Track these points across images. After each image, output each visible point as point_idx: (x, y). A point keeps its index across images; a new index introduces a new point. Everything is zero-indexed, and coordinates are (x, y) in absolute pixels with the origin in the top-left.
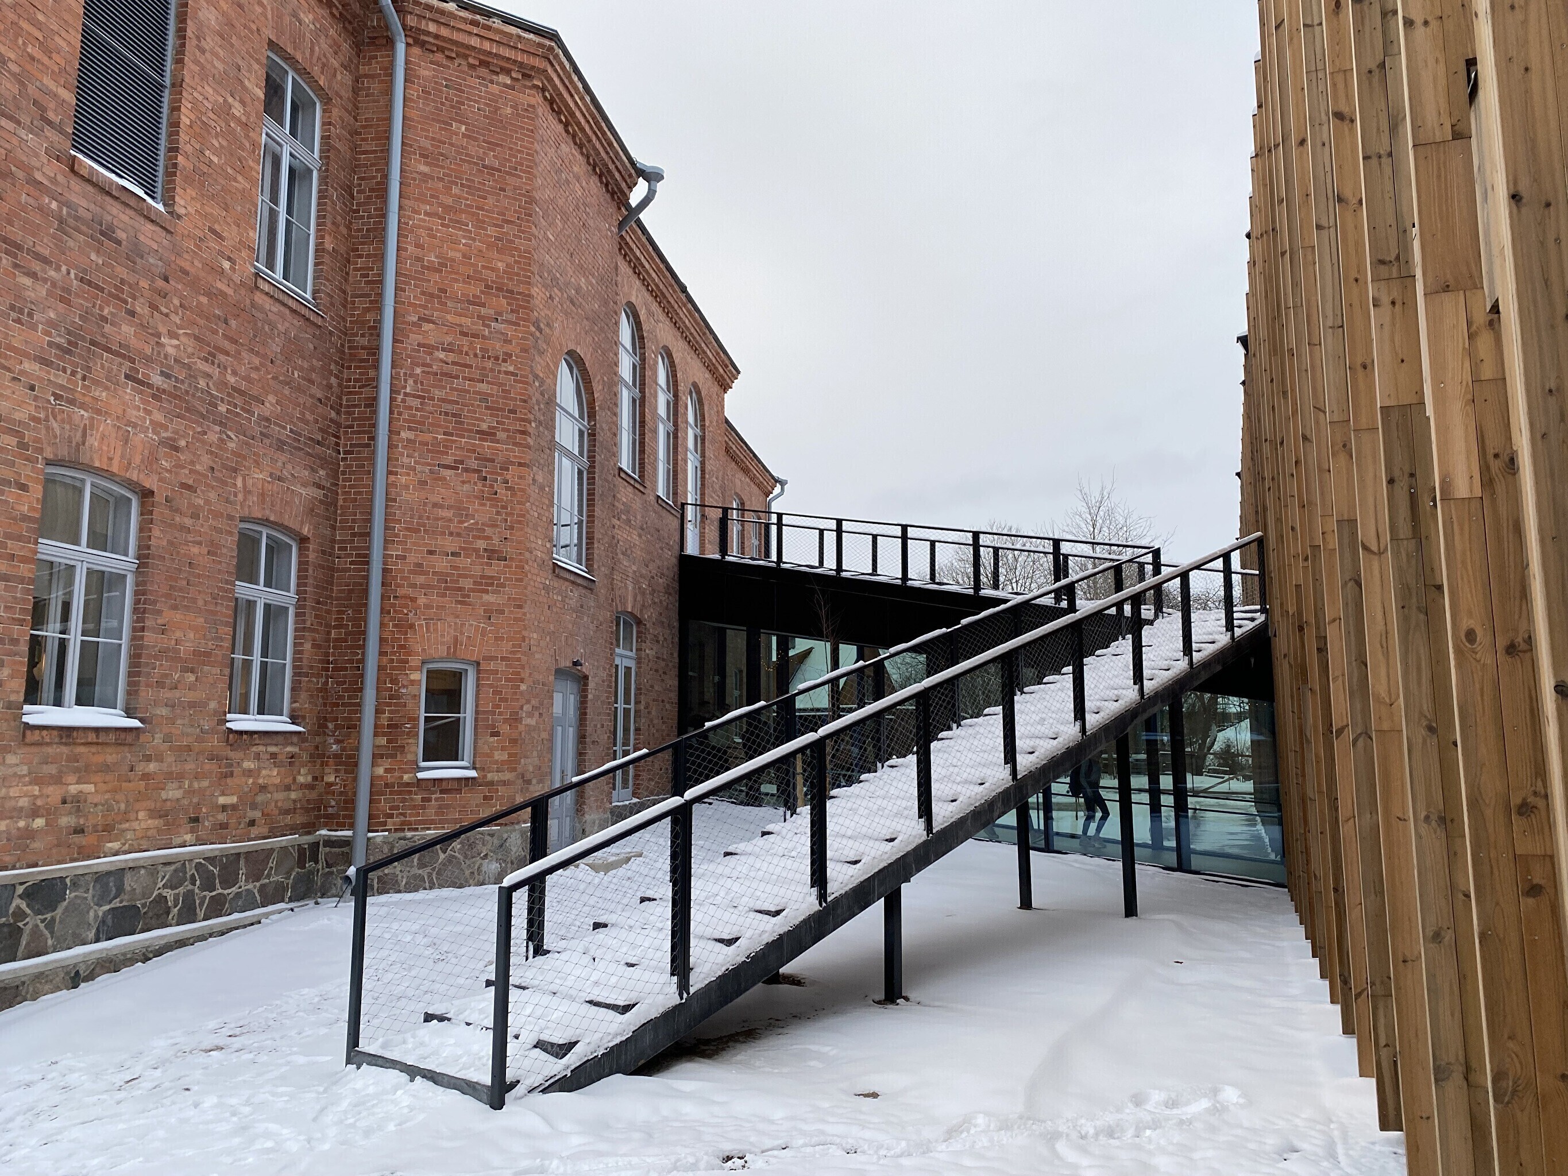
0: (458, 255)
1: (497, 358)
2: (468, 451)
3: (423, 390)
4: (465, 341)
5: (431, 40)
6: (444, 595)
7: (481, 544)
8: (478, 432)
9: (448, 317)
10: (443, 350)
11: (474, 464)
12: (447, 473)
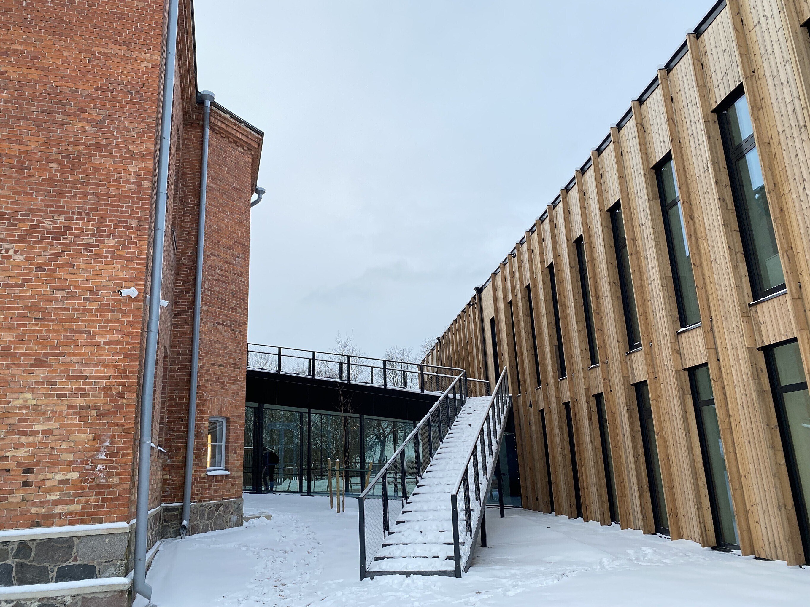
0: (224, 226)
1: (238, 275)
2: (227, 317)
3: (211, 287)
4: (226, 265)
5: (217, 128)
6: (217, 385)
7: (231, 361)
8: (231, 308)
9: (221, 254)
10: (219, 269)
11: (229, 323)
12: (219, 327)
